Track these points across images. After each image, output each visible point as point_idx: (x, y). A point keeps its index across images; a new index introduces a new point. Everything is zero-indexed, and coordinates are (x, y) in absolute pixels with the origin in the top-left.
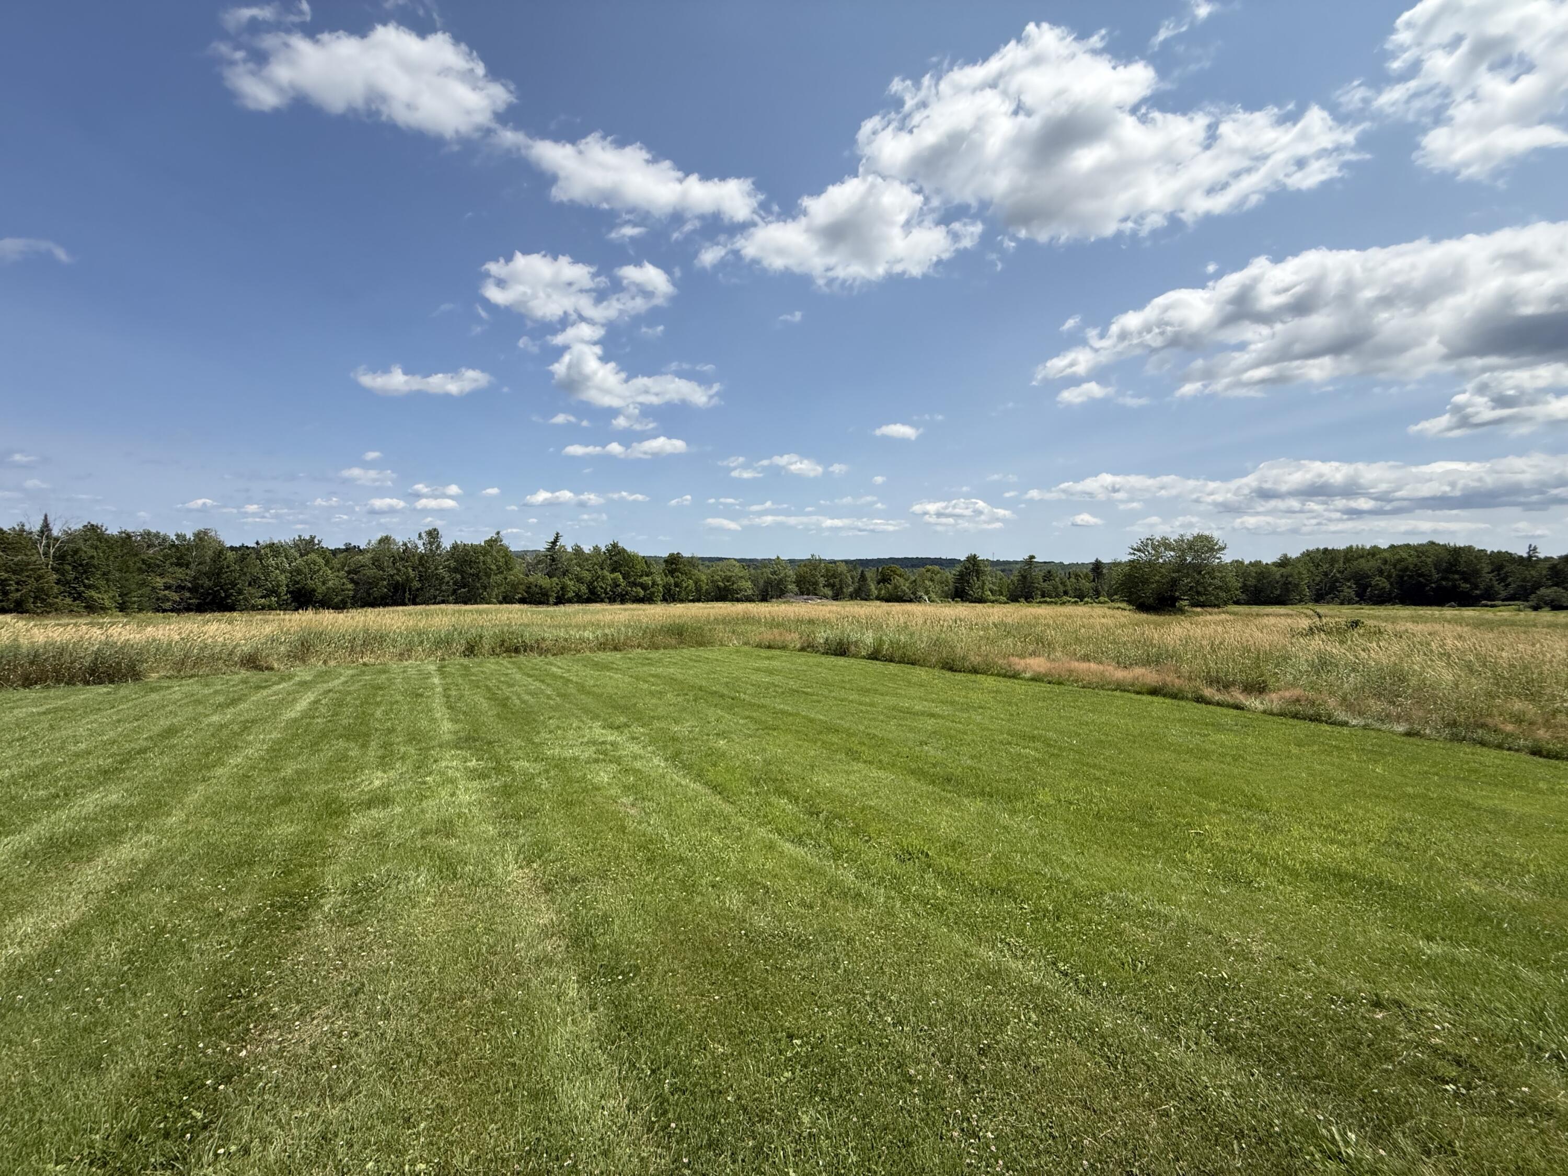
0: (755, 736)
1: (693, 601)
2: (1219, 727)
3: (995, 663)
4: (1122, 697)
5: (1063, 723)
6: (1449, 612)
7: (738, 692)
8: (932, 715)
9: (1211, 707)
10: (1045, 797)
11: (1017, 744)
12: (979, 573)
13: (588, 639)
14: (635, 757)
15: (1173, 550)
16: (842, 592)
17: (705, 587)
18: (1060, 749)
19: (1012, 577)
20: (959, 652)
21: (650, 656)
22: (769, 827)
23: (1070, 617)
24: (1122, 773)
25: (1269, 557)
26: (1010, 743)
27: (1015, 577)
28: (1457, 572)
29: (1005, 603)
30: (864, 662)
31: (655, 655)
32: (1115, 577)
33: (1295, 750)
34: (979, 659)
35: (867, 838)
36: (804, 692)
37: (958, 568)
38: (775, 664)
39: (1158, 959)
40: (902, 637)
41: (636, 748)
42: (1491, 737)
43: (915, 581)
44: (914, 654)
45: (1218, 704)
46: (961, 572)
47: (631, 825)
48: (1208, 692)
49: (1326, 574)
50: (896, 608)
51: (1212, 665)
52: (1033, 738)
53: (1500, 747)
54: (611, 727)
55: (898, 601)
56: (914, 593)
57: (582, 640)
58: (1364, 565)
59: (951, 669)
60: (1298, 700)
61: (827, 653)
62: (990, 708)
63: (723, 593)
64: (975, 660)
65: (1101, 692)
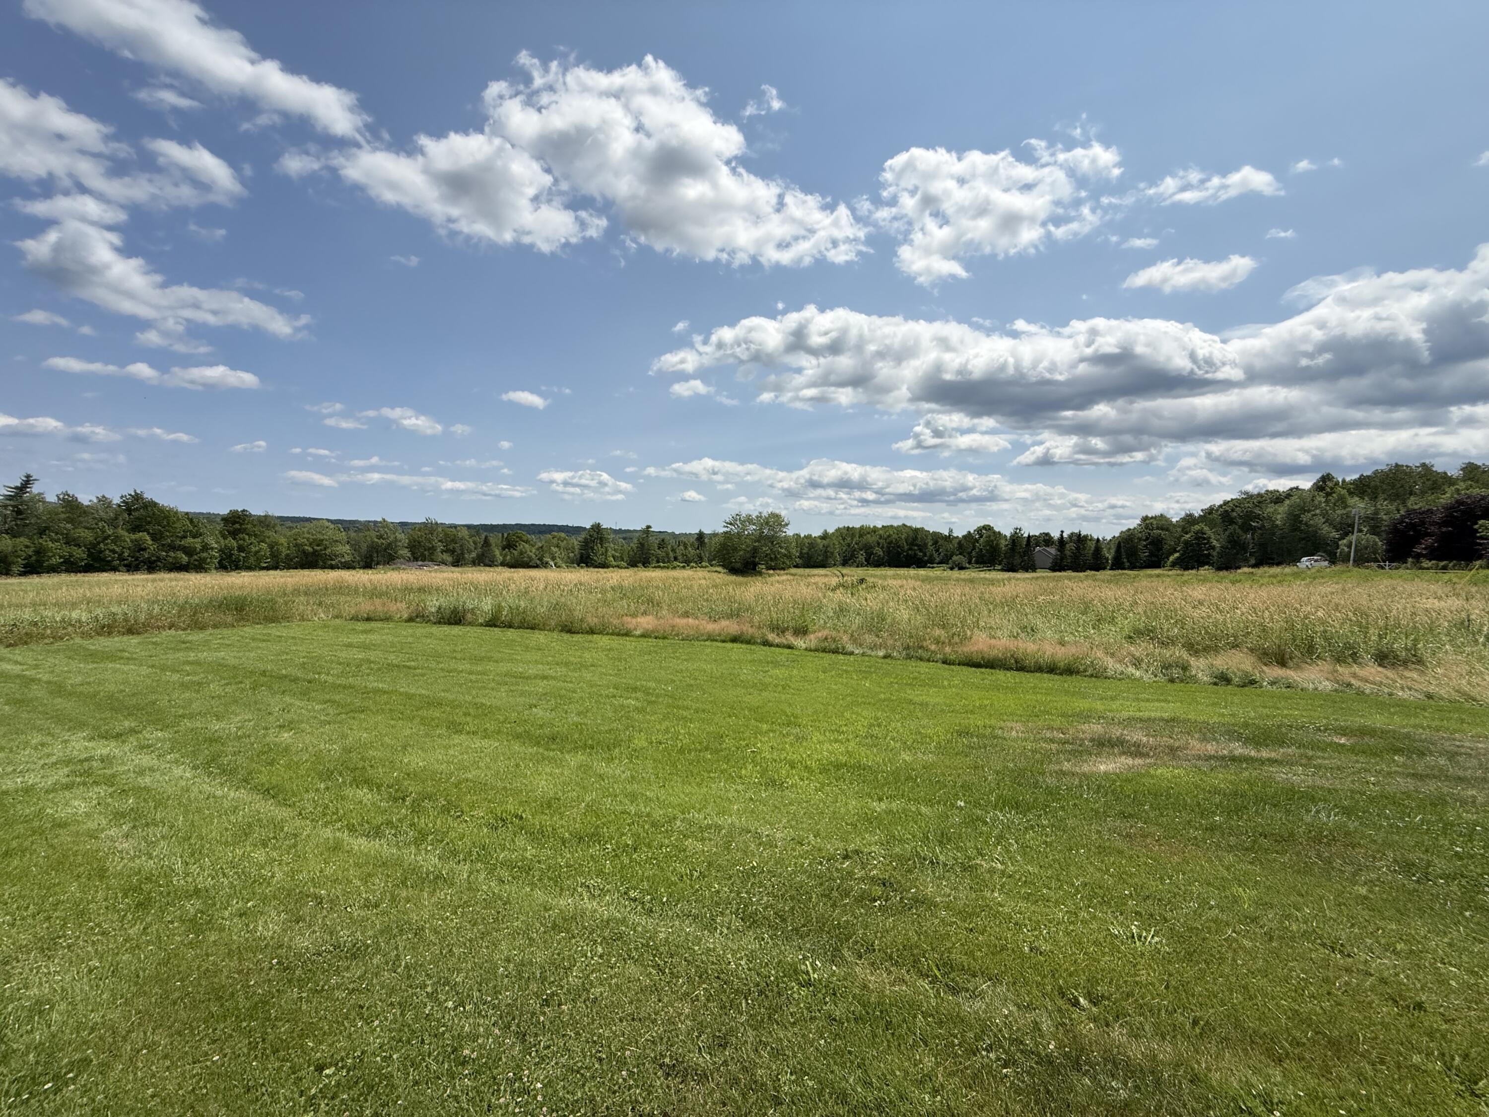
0: (335, 722)
1: (267, 568)
2: (776, 664)
3: (612, 623)
4: (711, 646)
5: (663, 672)
6: (912, 572)
7: (319, 673)
8: (545, 677)
9: (773, 648)
10: (640, 741)
11: (621, 697)
12: (602, 540)
13: (79, 621)
14: (141, 772)
15: (754, 524)
16: (463, 558)
17: (285, 552)
18: (658, 696)
19: (632, 545)
20: (578, 614)
21: (190, 638)
22: (339, 825)
23: (676, 579)
24: (704, 711)
25: (817, 533)
26: (614, 696)
27: (634, 544)
28: (916, 545)
29: (626, 568)
30: (479, 630)
31: (196, 637)
32: (714, 544)
33: (822, 676)
34: (595, 620)
35: (459, 814)
36: (404, 666)
37: (583, 535)
38: (374, 638)
39: (710, 864)
40: (522, 603)
41: (146, 760)
42: (925, 655)
43: (542, 547)
44: (534, 619)
45: (778, 646)
46: (586, 539)
47: (115, 865)
48: (771, 637)
49: (849, 545)
50: (520, 574)
51: (775, 615)
52: (635, 689)
53: (929, 660)
54: (105, 736)
55: (524, 567)
56: (541, 559)
57: (67, 623)
58: (871, 539)
59: (570, 631)
60: (826, 639)
61: (440, 623)
62: (601, 666)
63: (310, 559)
64: (592, 621)
65: (696, 643)
